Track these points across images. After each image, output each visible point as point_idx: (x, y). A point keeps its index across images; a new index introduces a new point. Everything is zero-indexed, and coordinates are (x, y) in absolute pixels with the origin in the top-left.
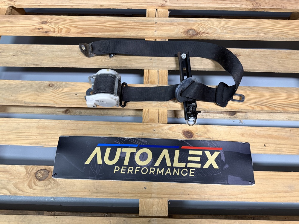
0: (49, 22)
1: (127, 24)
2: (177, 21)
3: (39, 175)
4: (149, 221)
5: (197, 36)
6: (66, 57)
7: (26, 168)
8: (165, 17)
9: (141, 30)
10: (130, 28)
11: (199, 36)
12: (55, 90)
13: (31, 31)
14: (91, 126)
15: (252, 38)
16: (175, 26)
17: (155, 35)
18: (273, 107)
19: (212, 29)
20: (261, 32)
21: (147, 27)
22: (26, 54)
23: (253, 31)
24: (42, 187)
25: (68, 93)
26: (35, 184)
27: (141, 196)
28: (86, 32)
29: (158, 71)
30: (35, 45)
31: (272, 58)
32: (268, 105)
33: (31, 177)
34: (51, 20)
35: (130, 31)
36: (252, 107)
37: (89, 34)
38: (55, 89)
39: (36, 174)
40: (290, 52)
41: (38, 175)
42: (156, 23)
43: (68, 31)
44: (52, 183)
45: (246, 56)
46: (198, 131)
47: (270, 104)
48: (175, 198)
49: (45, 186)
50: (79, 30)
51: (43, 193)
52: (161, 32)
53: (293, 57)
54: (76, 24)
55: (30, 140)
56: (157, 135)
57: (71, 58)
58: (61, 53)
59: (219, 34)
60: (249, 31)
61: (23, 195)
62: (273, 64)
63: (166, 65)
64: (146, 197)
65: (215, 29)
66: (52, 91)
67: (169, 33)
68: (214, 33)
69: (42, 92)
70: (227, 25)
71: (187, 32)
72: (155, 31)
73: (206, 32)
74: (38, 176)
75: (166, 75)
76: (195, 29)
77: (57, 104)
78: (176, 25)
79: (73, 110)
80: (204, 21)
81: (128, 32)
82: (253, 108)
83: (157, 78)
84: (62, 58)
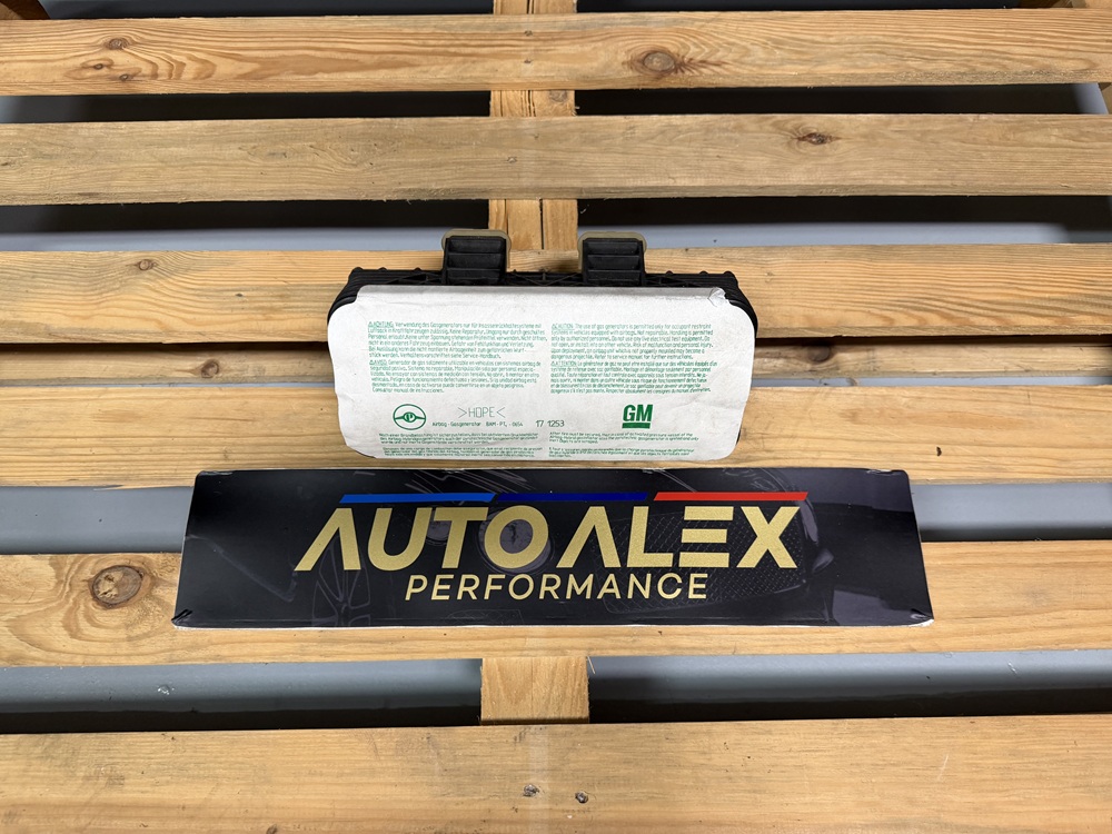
0: (135, 43)
1: (421, 42)
2: (605, 25)
3: (105, 587)
4: (517, 735)
5: (680, 73)
7: (55, 565)
8: (562, 13)
9: (475, 58)
10: (433, 53)
11: (687, 73)
12: (161, 282)
13: (69, 74)
14: (295, 405)
15: (879, 75)
16: (598, 41)
17: (527, 74)
18: (962, 315)
19: (734, 49)
20: (910, 54)
21: (496, 49)
22: (50, 156)
23: (883, 53)
24: (117, 628)
25: (209, 290)
26: (90, 619)
27: (488, 646)
28: (272, 72)
29: (541, 205)
30: (85, 125)
31: (955, 144)
32: (943, 310)
33: (74, 595)
34: (142, 35)
35: (434, 65)
36: (886, 318)
37: (281, 82)
38: (161, 278)
39: (93, 584)
40: (1021, 122)
41: (100, 586)
42: (528, 33)
43: (208, 72)
44: (154, 616)
45: (858, 139)
47: (950, 306)
48: (613, 648)
49: (127, 626)
50: (248, 67)
51: (119, 652)
52: (549, 64)
53: (1029, 137)
54: (233, 45)
55: (69, 464)
57: (218, 165)
58: (182, 149)
59: (761, 66)
60: (867, 52)
61: (46, 661)
62: (957, 166)
63: (570, 178)
64: (504, 650)
65: (744, 47)
66: (147, 286)
67: (577, 66)
68: (742, 63)
69: (113, 290)
70: (788, 35)
71: (643, 62)
72: (527, 62)
73: (712, 59)
74: (102, 592)
75: (569, 217)
76: (673, 50)
77: (169, 332)
78: (602, 40)
79: (233, 363)
80: (702, 21)
81: (425, 69)
82: (891, 320)
83: (539, 230)
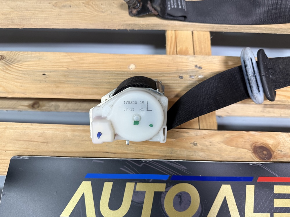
6: (30, 10)
12: (7, 67)
14: (69, 134)
29: (193, 33)
38: (7, 65)
46: (282, 145)
56: (201, 154)
57: (38, 11)
75: (207, 40)
77: (8, 92)
79: (46, 103)
84: (22, 11)
